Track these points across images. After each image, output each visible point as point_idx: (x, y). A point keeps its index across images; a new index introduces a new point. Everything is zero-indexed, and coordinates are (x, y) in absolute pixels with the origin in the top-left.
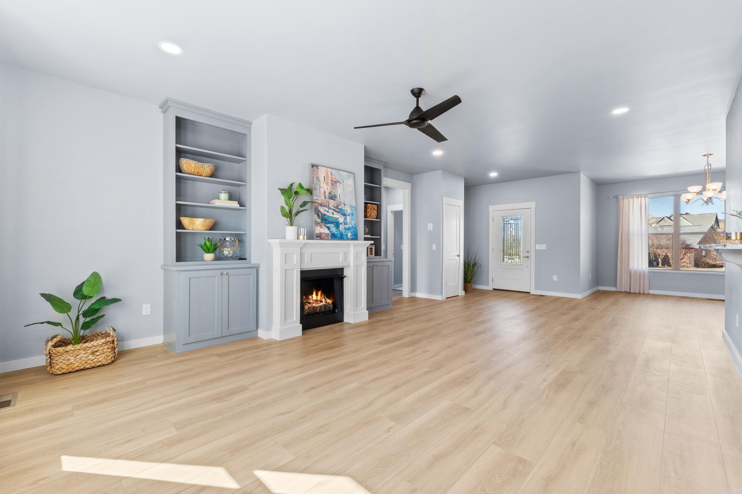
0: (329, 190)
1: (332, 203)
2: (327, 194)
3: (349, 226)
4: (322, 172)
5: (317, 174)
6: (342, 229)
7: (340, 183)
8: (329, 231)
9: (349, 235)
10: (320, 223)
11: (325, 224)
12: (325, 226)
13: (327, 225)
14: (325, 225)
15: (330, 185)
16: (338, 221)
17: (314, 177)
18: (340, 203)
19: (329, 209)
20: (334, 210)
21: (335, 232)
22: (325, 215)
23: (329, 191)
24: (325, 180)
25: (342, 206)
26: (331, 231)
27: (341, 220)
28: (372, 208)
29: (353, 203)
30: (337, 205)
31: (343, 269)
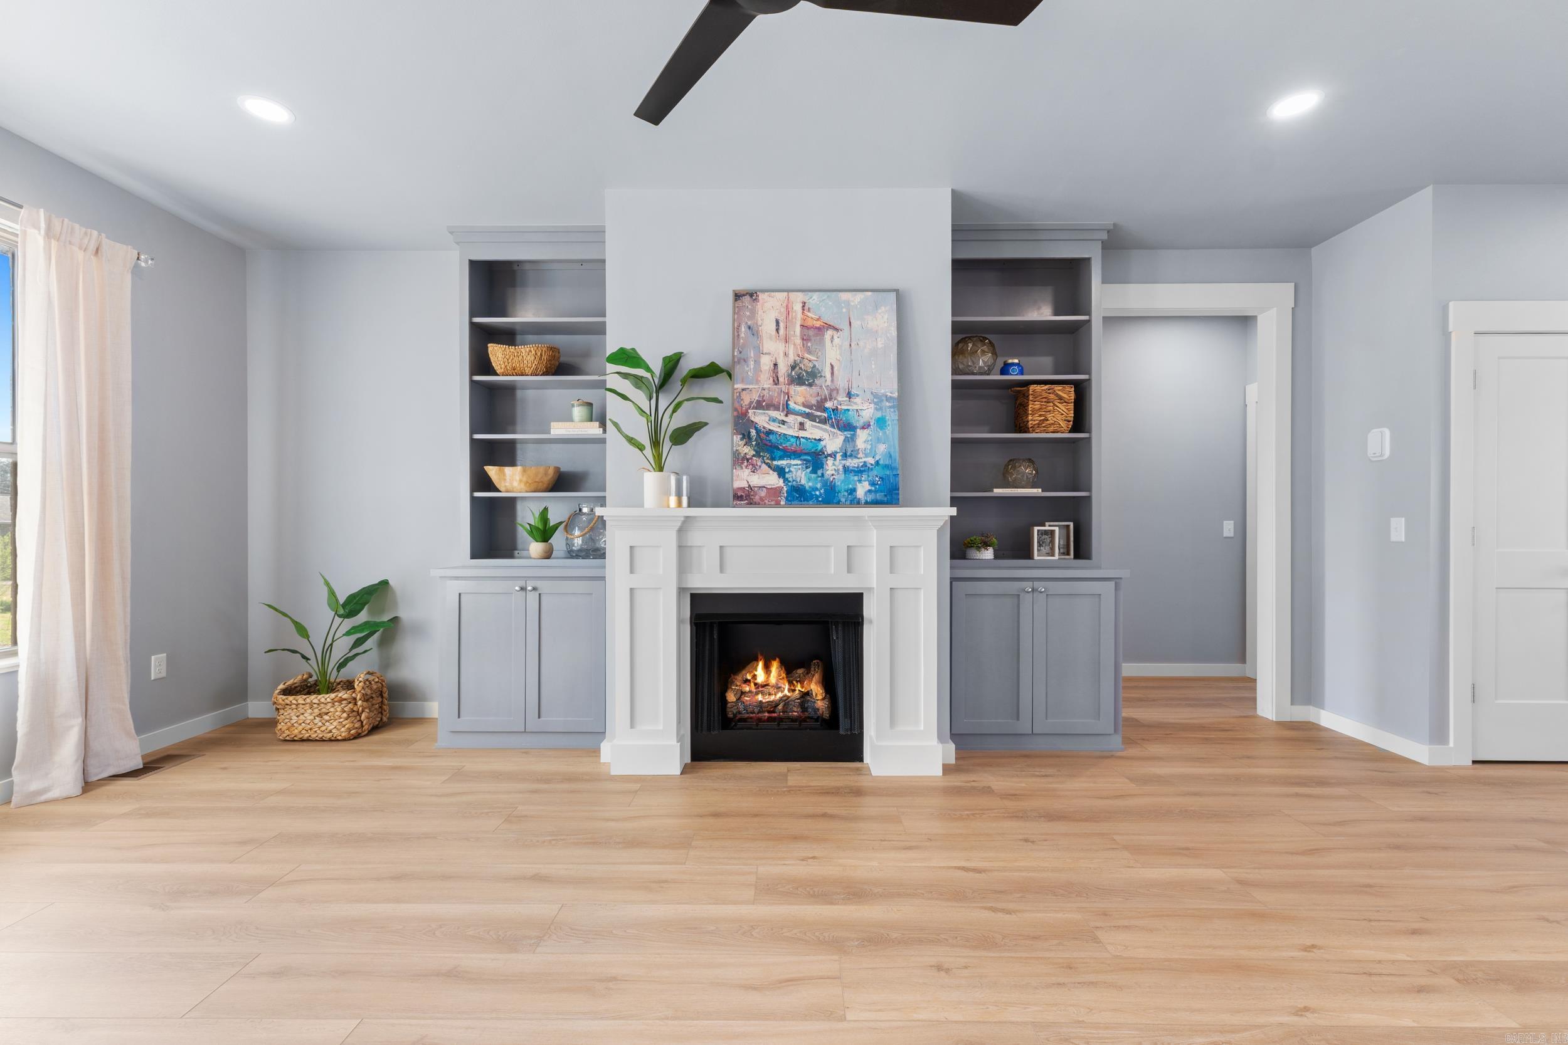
0: (792, 357)
1: (800, 395)
2: (783, 369)
3: (864, 460)
4: (769, 310)
5: (753, 316)
6: (834, 472)
7: (837, 330)
8: (781, 481)
9: (862, 489)
10: (751, 459)
12: (770, 467)
13: (775, 463)
14: (767, 464)
15: (798, 341)
16: (819, 448)
17: (739, 326)
18: (832, 390)
19: (789, 412)
20: (808, 416)
21: (803, 482)
22: (770, 432)
23: (790, 363)
24: (777, 330)
25: (840, 399)
26: (790, 479)
27: (833, 441)
28: (1052, 396)
29: (890, 388)
30: (819, 398)
31: (858, 599)
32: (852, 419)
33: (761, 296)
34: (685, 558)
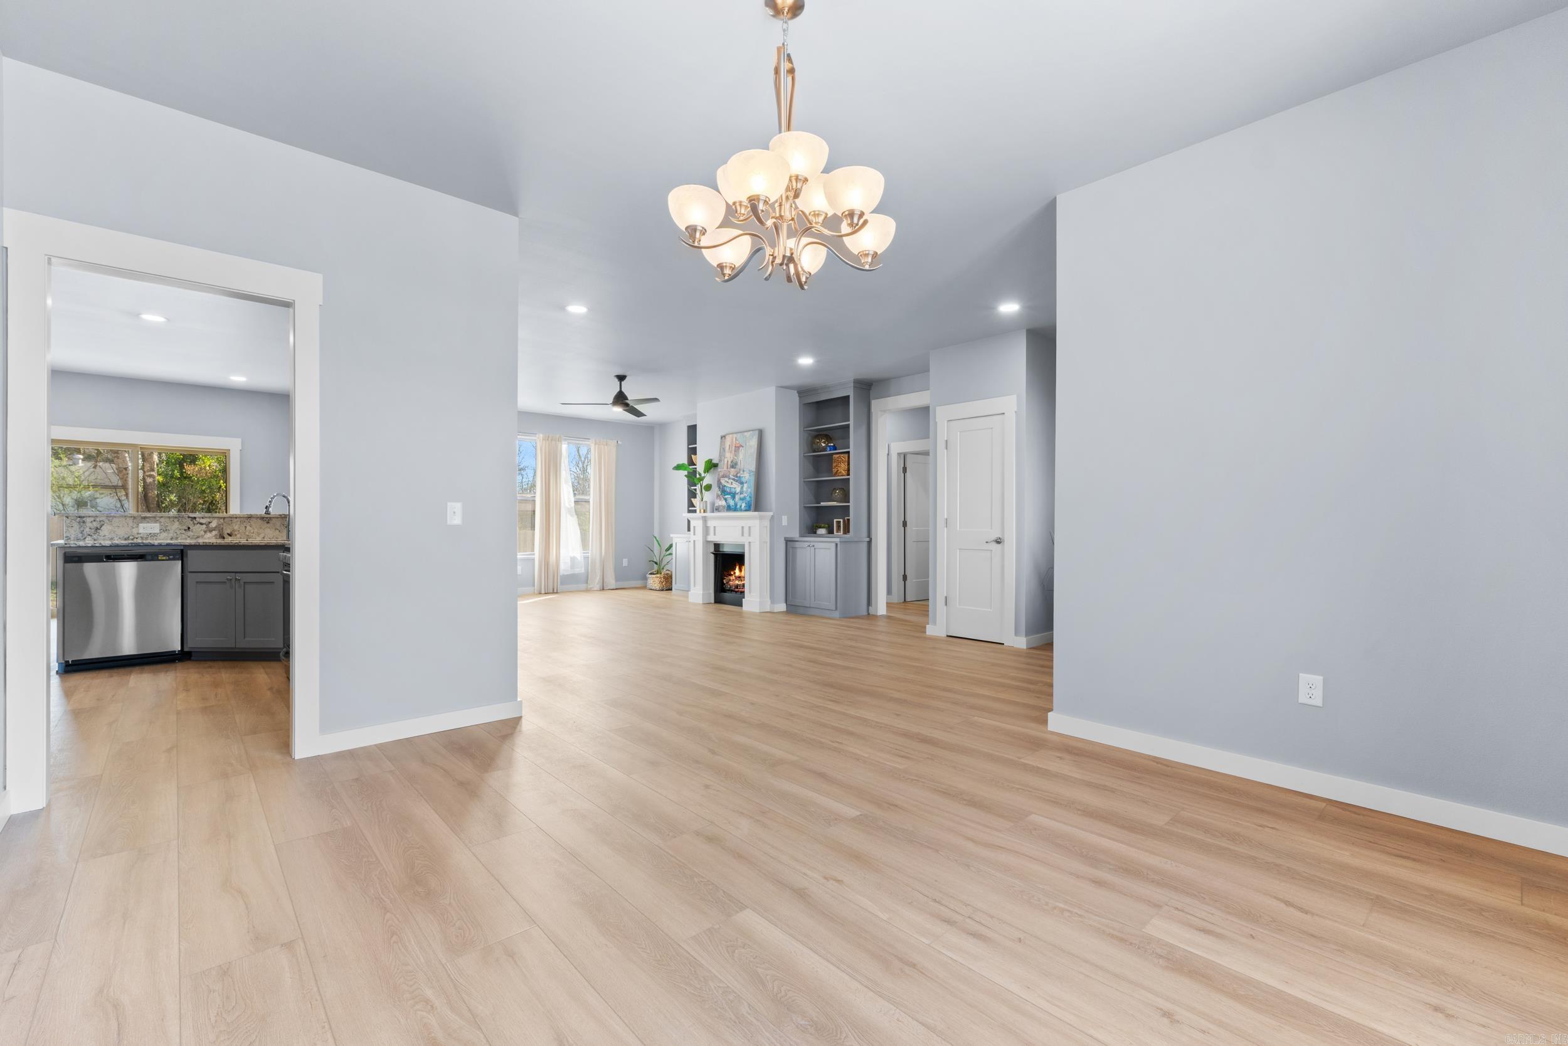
0: (732, 458)
1: (732, 471)
2: (729, 463)
3: (744, 495)
4: (728, 442)
5: (724, 446)
6: (737, 500)
7: (742, 447)
8: (726, 503)
9: (743, 505)
10: (720, 496)
11: (722, 496)
13: (725, 497)
15: (734, 452)
16: (735, 491)
17: (722, 448)
18: (740, 470)
19: (729, 478)
20: (734, 479)
21: (730, 503)
22: (725, 486)
23: (731, 460)
24: (729, 449)
29: (753, 467)
30: (735, 473)
31: (743, 546)
32: (744, 480)
33: (727, 437)
34: (706, 530)
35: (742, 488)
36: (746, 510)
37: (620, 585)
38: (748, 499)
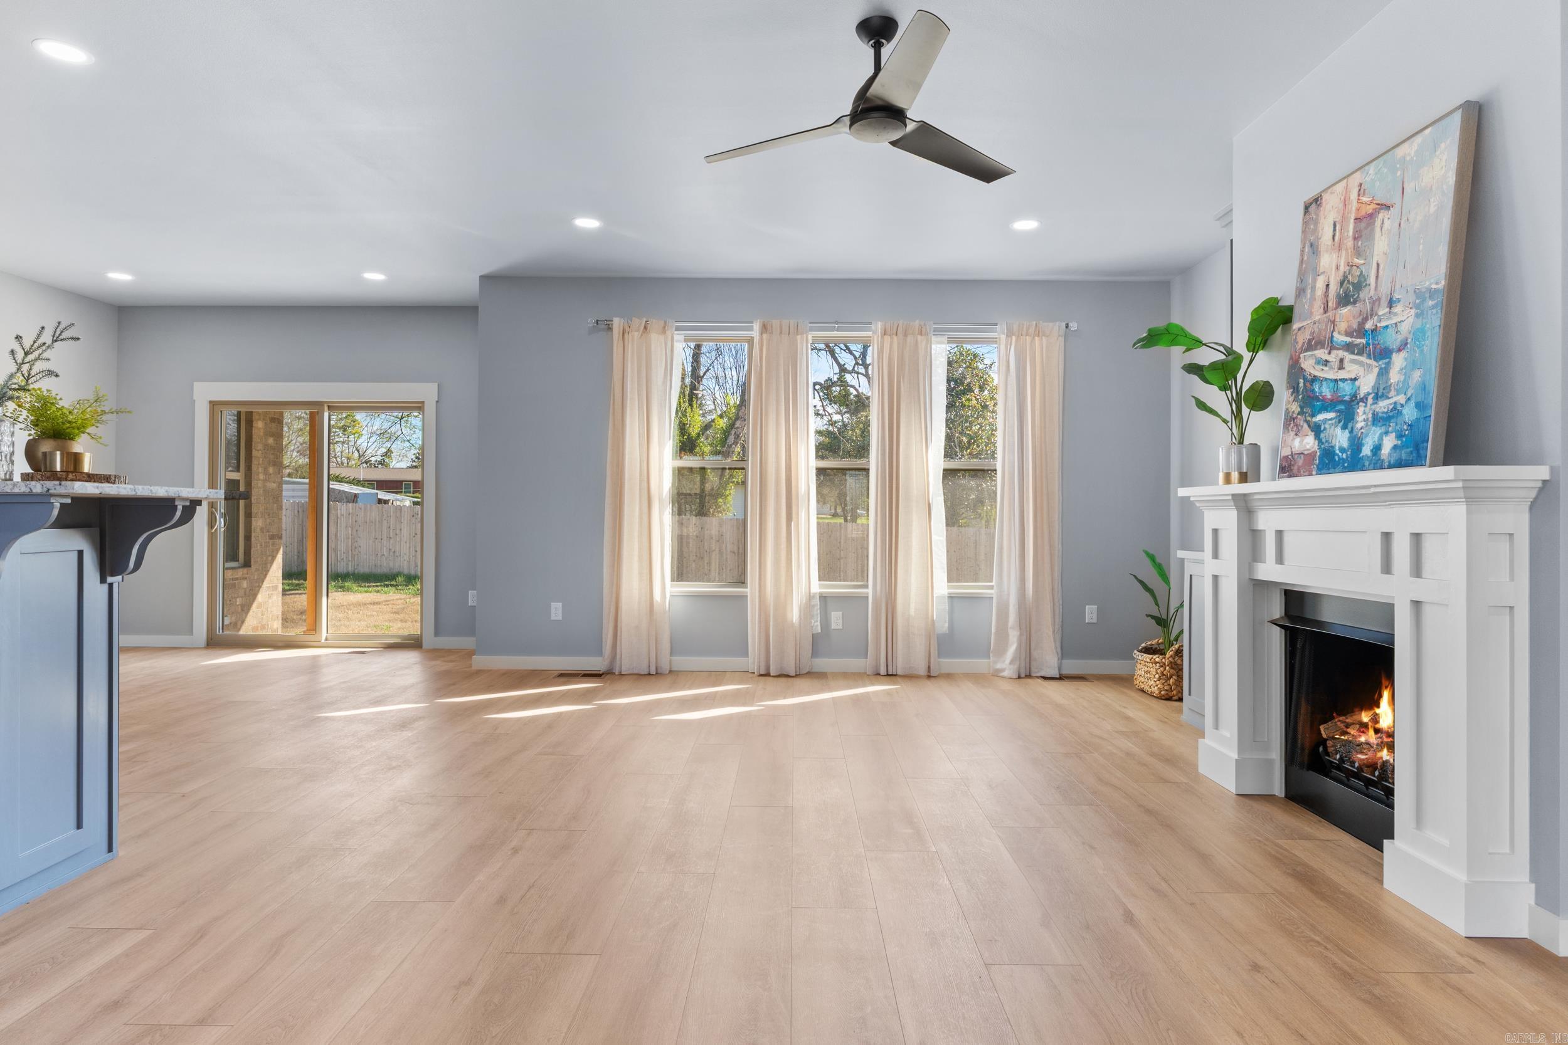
1: (1346, 316)
4: (1329, 212)
5: (1315, 230)
7: (1387, 207)
10: (1296, 418)
11: (1309, 418)
12: (1309, 426)
14: (1308, 422)
15: (1350, 243)
16: (1354, 391)
17: (1305, 247)
18: (1374, 302)
19: (1332, 347)
20: (1349, 347)
22: (1315, 379)
23: (1340, 277)
24: (1334, 236)
25: (1380, 313)
27: (1367, 378)
29: (1434, 277)
30: (1360, 319)
31: (1387, 611)
32: (1391, 339)
33: (1325, 197)
34: (1251, 540)
35: (1384, 373)
36: (1399, 464)
37: (1072, 666)
38: (1410, 413)
